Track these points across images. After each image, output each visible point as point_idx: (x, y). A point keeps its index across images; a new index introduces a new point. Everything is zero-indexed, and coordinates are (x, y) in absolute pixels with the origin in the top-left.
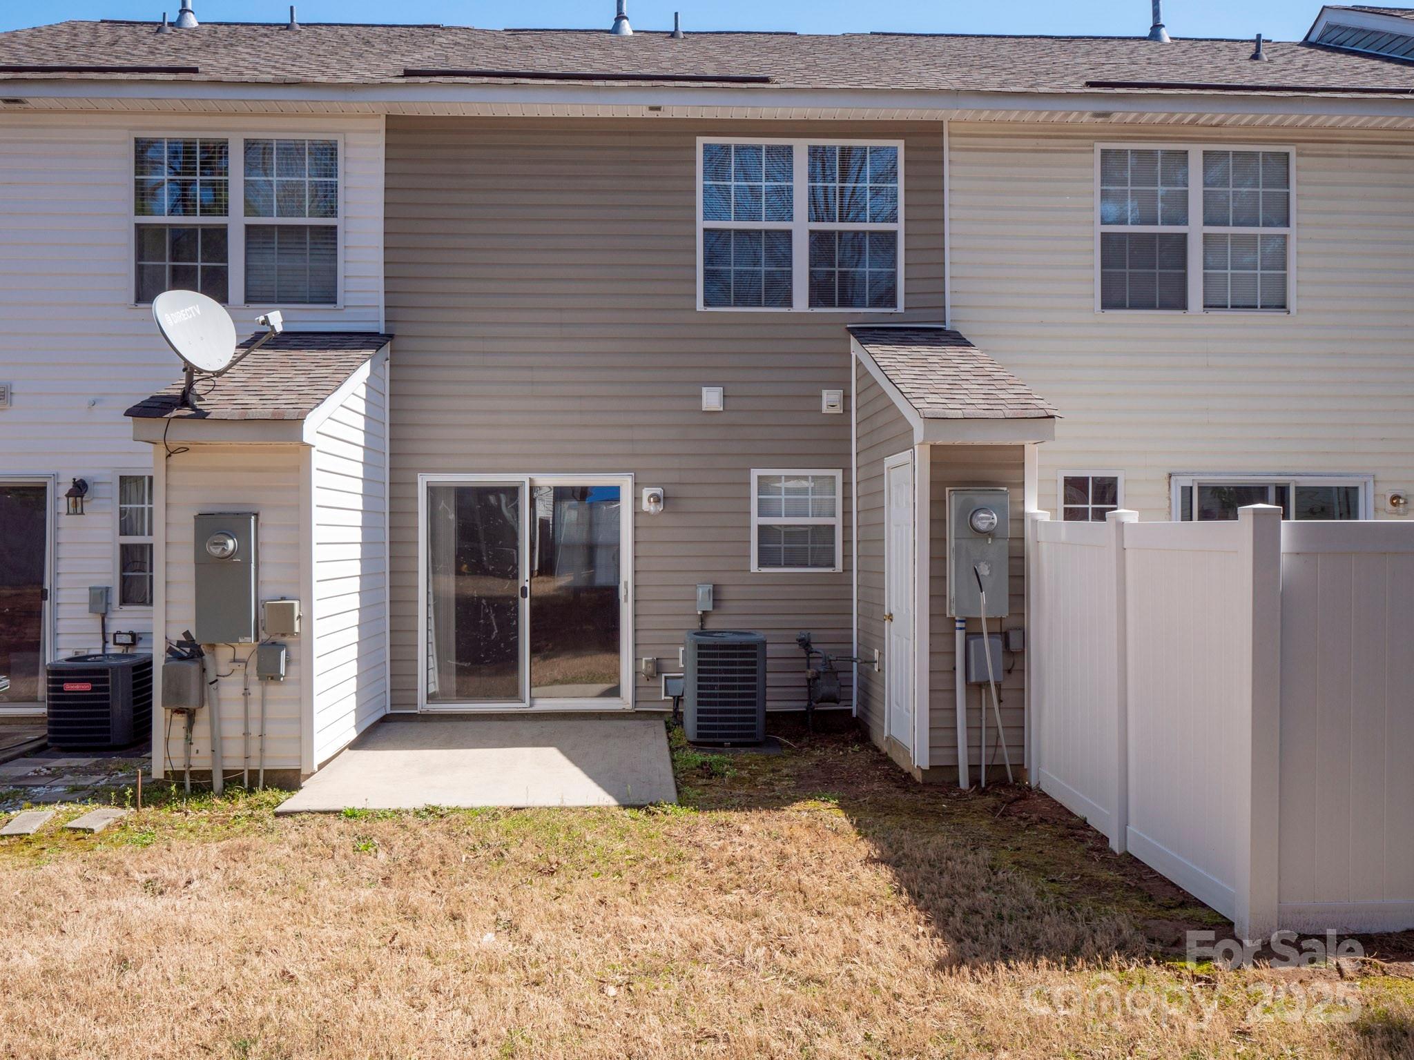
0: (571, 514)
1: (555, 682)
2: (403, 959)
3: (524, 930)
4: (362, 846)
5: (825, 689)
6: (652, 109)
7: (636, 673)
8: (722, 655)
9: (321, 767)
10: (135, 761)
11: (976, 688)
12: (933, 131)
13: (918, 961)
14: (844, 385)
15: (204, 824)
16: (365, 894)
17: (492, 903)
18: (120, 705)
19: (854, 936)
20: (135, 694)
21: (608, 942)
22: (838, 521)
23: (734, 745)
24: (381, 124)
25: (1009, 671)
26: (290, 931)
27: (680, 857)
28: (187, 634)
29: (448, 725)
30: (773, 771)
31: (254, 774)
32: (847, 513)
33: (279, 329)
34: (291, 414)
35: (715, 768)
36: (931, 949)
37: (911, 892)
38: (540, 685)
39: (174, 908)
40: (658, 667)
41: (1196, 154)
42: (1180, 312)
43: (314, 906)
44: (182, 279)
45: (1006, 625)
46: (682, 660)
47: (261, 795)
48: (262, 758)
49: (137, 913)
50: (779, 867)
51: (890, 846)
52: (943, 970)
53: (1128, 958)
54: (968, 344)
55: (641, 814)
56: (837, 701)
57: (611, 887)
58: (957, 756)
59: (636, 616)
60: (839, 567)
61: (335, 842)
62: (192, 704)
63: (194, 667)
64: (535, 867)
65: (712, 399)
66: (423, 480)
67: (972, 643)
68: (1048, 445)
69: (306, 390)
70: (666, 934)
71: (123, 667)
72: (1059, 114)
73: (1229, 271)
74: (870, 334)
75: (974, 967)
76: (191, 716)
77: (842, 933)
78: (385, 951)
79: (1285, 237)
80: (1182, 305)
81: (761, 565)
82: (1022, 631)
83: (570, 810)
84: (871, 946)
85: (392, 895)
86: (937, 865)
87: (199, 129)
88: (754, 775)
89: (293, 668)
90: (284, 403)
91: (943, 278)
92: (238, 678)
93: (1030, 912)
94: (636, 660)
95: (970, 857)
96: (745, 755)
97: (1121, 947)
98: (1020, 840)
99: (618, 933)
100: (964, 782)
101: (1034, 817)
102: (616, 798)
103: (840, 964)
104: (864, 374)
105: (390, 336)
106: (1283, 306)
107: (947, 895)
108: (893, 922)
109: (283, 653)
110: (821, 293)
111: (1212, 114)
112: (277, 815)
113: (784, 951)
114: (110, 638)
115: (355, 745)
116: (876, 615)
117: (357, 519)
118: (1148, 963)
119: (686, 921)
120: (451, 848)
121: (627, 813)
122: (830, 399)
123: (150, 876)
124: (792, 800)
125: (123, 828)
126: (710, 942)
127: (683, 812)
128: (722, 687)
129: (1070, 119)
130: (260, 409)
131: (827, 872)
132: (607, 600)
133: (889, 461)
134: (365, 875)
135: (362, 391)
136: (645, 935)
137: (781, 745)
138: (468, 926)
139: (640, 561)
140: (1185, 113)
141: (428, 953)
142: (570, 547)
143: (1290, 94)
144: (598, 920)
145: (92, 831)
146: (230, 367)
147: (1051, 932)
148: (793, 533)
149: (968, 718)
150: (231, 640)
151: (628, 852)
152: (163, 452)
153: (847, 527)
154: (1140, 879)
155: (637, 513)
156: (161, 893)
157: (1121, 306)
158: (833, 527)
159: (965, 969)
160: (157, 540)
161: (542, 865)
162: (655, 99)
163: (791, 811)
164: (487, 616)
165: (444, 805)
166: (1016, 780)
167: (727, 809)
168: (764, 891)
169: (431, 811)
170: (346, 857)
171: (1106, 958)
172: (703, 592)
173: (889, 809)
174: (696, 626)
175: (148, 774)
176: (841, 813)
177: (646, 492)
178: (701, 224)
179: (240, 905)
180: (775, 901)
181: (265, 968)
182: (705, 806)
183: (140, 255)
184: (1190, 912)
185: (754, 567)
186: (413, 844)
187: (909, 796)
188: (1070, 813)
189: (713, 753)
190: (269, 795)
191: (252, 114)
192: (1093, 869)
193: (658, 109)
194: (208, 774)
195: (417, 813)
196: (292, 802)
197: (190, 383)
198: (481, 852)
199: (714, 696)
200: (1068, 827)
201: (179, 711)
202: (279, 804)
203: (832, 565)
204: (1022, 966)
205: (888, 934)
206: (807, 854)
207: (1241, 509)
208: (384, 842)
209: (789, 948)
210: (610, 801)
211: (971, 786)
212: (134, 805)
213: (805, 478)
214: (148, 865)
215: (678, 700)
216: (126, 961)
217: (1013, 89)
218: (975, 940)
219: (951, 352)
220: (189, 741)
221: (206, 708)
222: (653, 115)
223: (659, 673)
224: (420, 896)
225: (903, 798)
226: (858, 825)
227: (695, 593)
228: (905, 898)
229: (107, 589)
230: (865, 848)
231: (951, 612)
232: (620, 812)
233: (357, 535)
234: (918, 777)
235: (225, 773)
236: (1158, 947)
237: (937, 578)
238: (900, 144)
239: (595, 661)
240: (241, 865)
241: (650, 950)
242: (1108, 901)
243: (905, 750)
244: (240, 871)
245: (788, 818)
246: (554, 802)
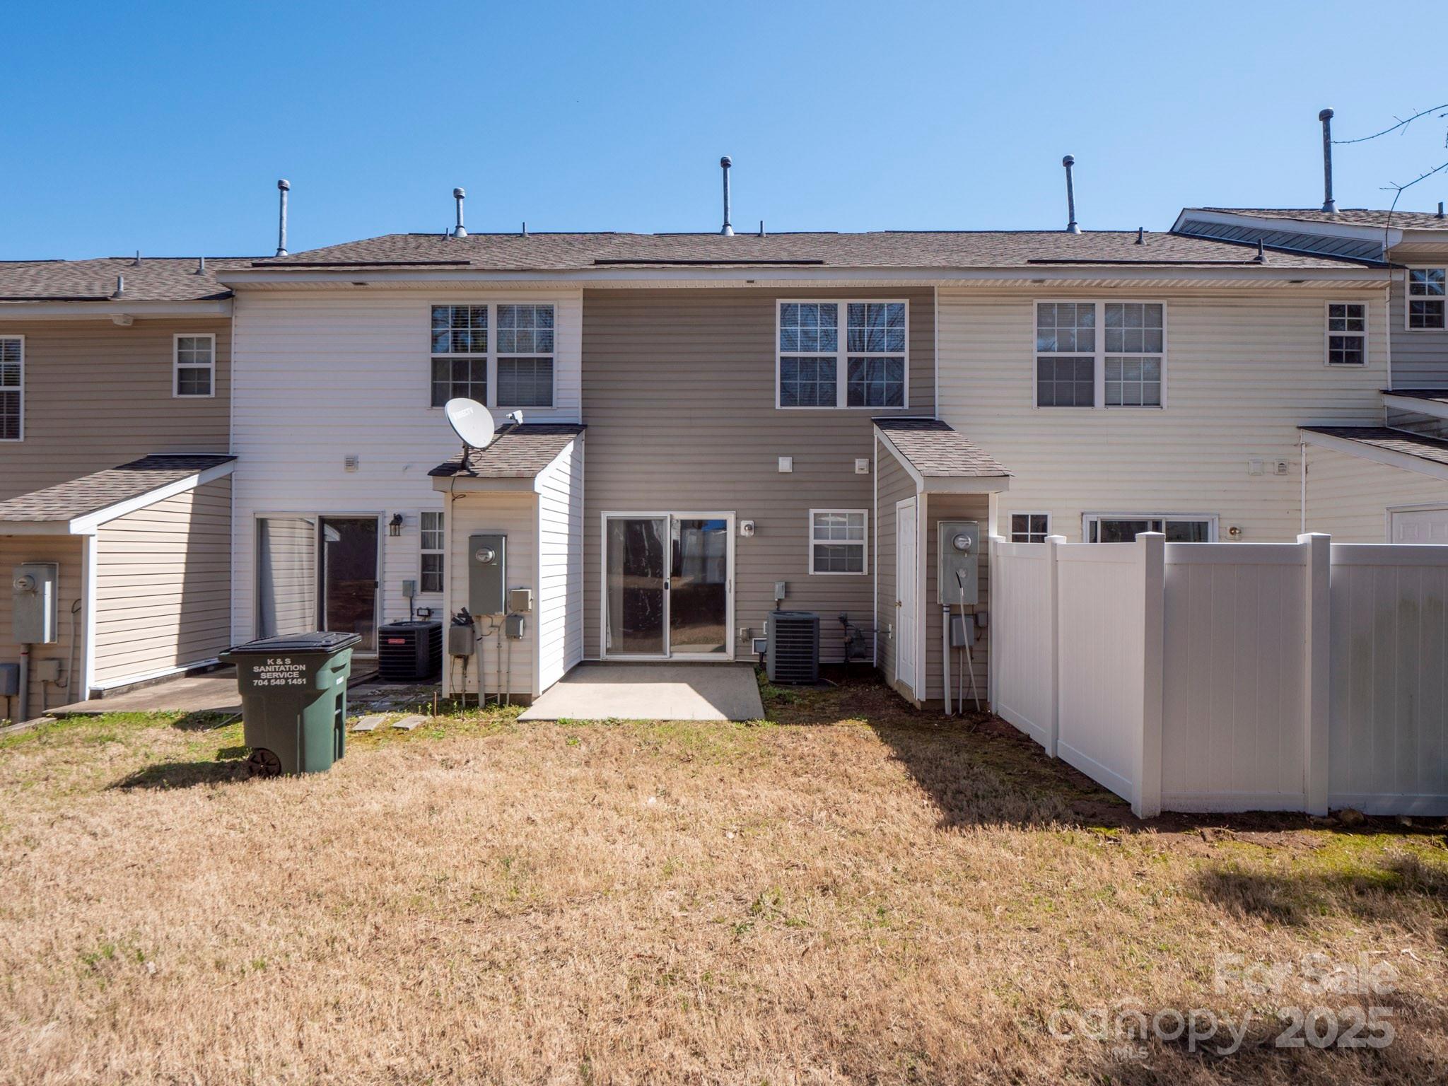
0: (692, 538)
1: (683, 643)
2: (600, 812)
3: (674, 796)
4: (571, 741)
5: (857, 649)
6: (748, 282)
7: (736, 637)
8: (792, 627)
9: (544, 692)
10: (431, 687)
11: (956, 650)
12: (928, 292)
13: (925, 823)
14: (870, 456)
15: (474, 726)
16: (574, 771)
17: (654, 779)
18: (421, 652)
19: (883, 806)
20: (430, 646)
21: (726, 805)
22: (865, 543)
23: (798, 684)
24: (580, 294)
25: (978, 639)
26: (531, 793)
27: (769, 753)
28: (464, 609)
29: (620, 669)
30: (824, 700)
31: (503, 696)
32: (871, 537)
33: (521, 421)
34: (528, 474)
35: (788, 698)
36: (933, 815)
37: (917, 779)
38: (674, 645)
39: (459, 776)
40: (750, 634)
41: (1100, 305)
42: (1090, 408)
43: (544, 778)
44: (460, 392)
45: (976, 609)
46: (765, 630)
47: (507, 709)
48: (508, 687)
49: (438, 779)
50: (832, 761)
51: (902, 749)
52: (941, 828)
53: (1062, 824)
54: (950, 429)
55: (743, 726)
56: (864, 657)
57: (726, 770)
58: (943, 693)
59: (736, 601)
60: (865, 571)
61: (554, 739)
62: (467, 653)
63: (467, 630)
64: (678, 757)
65: (785, 464)
66: (605, 516)
67: (954, 621)
68: (1005, 494)
69: (536, 459)
70: (763, 801)
71: (422, 629)
72: (1010, 281)
73: (1122, 382)
74: (885, 423)
75: (961, 827)
76: (466, 660)
77: (875, 803)
78: (589, 806)
79: (1159, 359)
80: (1091, 403)
81: (815, 570)
82: (987, 614)
83: (698, 722)
84: (894, 812)
85: (591, 772)
86: (934, 762)
87: (469, 299)
88: (813, 703)
89: (527, 631)
90: (523, 467)
91: (934, 387)
92: (494, 637)
93: (996, 793)
94: (736, 629)
95: (955, 758)
96: (806, 690)
97: (1057, 817)
98: (986, 748)
99: (732, 799)
100: (948, 710)
101: (995, 733)
102: (726, 715)
103: (874, 823)
104: (882, 448)
105: (584, 426)
106: (1158, 404)
107: (941, 781)
108: (908, 797)
109: (522, 622)
110: (854, 398)
111: (1111, 280)
112: (519, 721)
113: (838, 814)
114: (415, 612)
115: (563, 680)
116: (889, 602)
117: (565, 539)
118: (1075, 827)
119: (775, 793)
120: (625, 743)
121: (734, 725)
122: (860, 465)
123: (445, 757)
124: (838, 719)
125: (427, 728)
126: (791, 807)
127: (769, 725)
128: (791, 647)
129: (1017, 284)
130: (508, 471)
131: (863, 765)
132: (718, 592)
133: (899, 504)
134: (574, 760)
135: (569, 460)
136: (750, 801)
137: (829, 684)
138: (639, 793)
139: (739, 567)
140: (1092, 280)
141: (615, 809)
142: (693, 558)
143: (1163, 266)
144: (720, 791)
145: (408, 729)
146: (490, 445)
147: (1010, 807)
148: (836, 549)
149: (951, 669)
150: (490, 613)
151: (736, 749)
152: (450, 497)
153: (871, 546)
154: (1067, 774)
155: (737, 536)
156: (451, 768)
157: (1050, 404)
158: (862, 546)
159: (956, 828)
160: (446, 552)
161: (683, 756)
162: (750, 276)
163: (838, 726)
164: (643, 600)
165: (620, 718)
166: (982, 709)
167: (796, 724)
168: (823, 776)
169: (612, 721)
170: (561, 748)
171: (1048, 824)
172: (779, 587)
173: (901, 726)
174: (774, 608)
175: (439, 695)
176: (869, 728)
177: (743, 524)
178: (779, 354)
179: (499, 776)
180: (831, 782)
181: (517, 815)
182: (782, 721)
183: (434, 378)
184: (1101, 796)
185: (811, 571)
186: (602, 741)
187: (913, 718)
188: (1019, 732)
189: (786, 688)
190: (513, 709)
191: (502, 289)
192: (1036, 767)
193: (752, 282)
194: (475, 696)
195: (604, 722)
196: (527, 714)
197: (467, 455)
198: (645, 747)
199: (787, 652)
200: (1018, 740)
201: (459, 657)
202: (519, 715)
203: (861, 570)
204: (992, 827)
205: (904, 805)
206: (849, 752)
207: (1138, 535)
208: (584, 739)
209: (841, 812)
210: (721, 717)
211: (953, 712)
212: (432, 714)
213: (843, 515)
214: (442, 750)
215: (762, 655)
216: (433, 808)
217: (981, 265)
218: (961, 810)
219: (939, 434)
220: (464, 675)
221: (475, 655)
222: (749, 285)
223: (750, 638)
224: (608, 773)
225: (909, 720)
226: (881, 735)
227: (774, 587)
228: (914, 782)
229: (414, 582)
230: (886, 750)
231: (940, 601)
232: (730, 724)
233: (565, 549)
234: (918, 706)
235: (486, 695)
236: (1081, 818)
237: (932, 578)
238: (906, 302)
239: (710, 630)
240: (498, 751)
241: (753, 811)
242: (1047, 788)
243: (910, 689)
244: (498, 756)
245: (836, 730)
246: (688, 717)
